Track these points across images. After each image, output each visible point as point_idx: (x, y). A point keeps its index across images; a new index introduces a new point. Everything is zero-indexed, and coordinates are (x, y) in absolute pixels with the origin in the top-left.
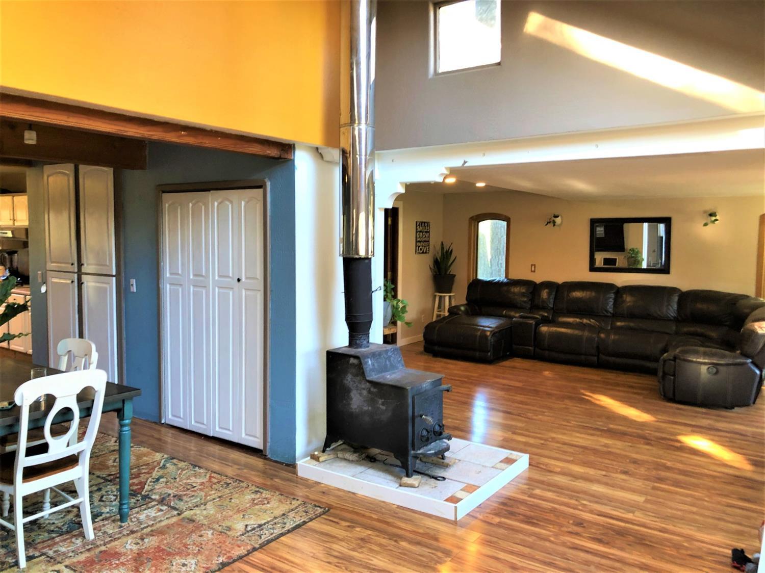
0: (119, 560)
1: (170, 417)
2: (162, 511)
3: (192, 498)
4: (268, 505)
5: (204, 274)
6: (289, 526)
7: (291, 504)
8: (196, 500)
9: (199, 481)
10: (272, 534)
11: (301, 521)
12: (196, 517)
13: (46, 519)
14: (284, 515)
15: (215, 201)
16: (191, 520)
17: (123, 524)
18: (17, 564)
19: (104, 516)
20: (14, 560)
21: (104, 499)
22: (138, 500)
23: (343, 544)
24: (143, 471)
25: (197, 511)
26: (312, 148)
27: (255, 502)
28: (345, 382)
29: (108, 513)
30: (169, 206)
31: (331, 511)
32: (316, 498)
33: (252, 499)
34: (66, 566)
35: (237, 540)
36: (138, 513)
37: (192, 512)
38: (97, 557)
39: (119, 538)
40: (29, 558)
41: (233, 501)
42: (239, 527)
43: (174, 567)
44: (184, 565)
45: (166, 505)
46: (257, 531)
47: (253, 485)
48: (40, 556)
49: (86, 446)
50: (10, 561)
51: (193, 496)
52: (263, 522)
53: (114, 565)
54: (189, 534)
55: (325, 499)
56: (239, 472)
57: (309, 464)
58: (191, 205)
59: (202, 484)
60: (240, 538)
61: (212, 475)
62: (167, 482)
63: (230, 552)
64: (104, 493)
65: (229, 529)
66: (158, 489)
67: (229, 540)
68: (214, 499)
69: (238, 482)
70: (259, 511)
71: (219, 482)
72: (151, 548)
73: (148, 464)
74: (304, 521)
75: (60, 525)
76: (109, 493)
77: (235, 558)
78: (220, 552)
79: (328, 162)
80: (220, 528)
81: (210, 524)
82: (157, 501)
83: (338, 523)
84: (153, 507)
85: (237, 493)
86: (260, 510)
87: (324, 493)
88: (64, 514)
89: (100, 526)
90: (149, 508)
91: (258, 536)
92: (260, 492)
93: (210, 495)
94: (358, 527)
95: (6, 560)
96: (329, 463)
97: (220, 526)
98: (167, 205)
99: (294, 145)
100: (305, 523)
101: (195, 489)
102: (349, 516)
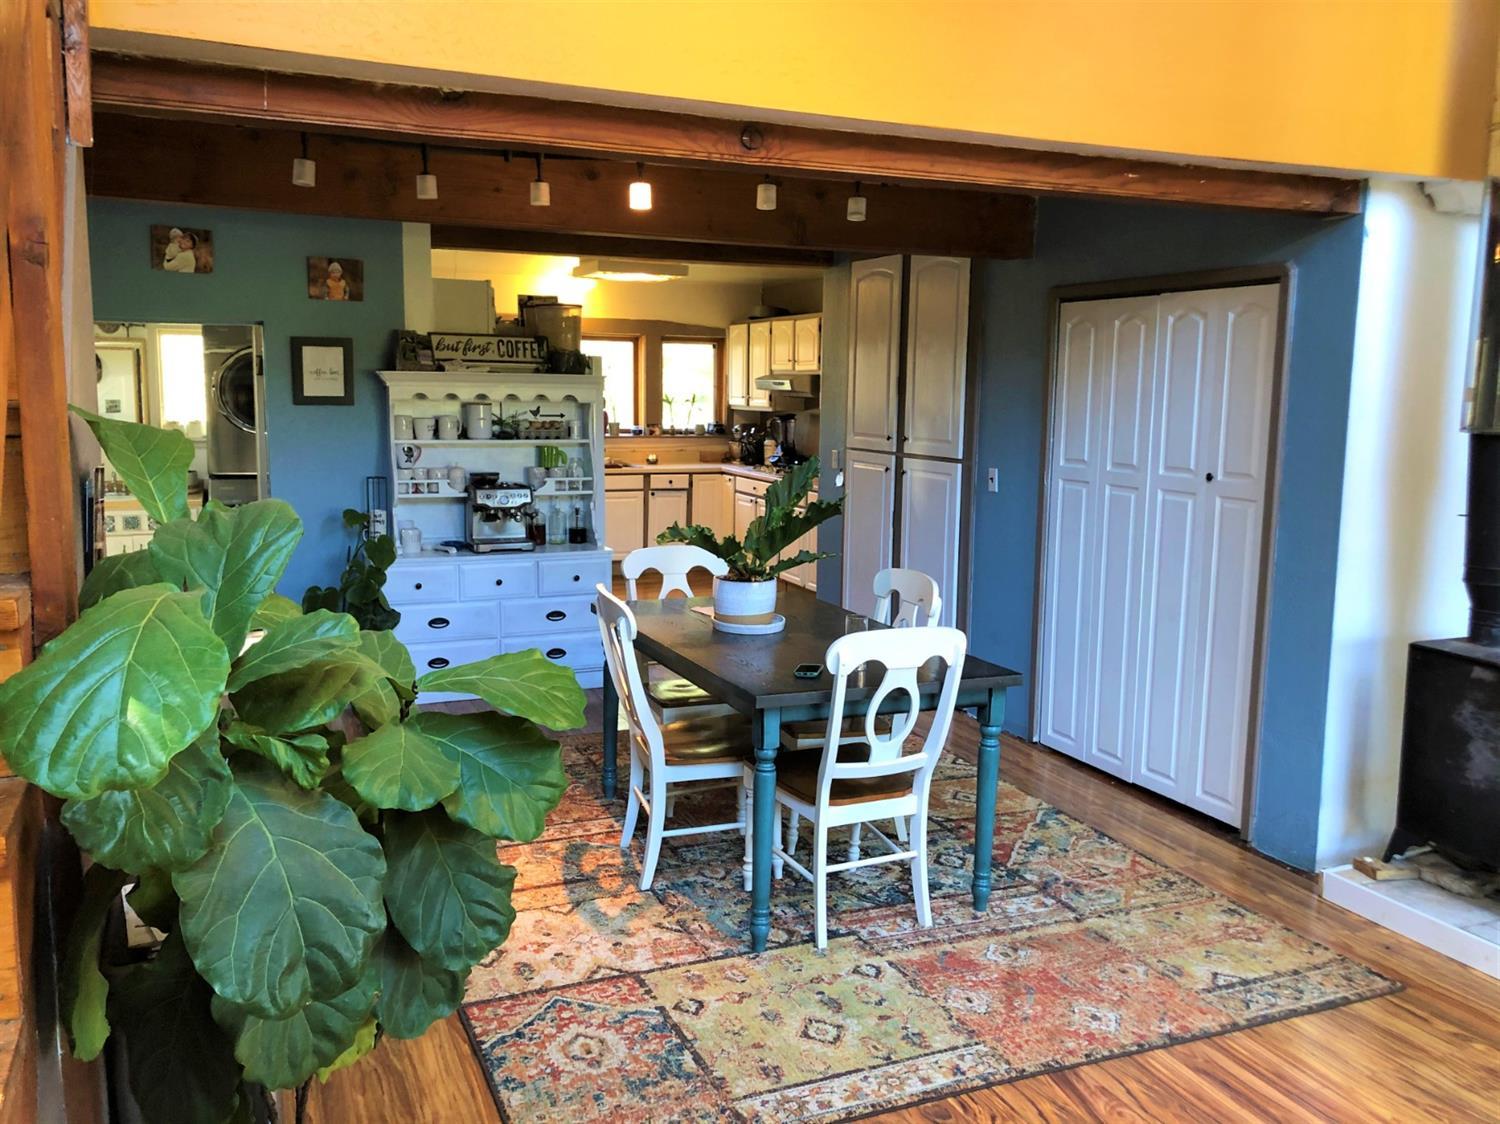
0: (976, 976)
1: (1050, 732)
2: (1046, 906)
3: (1101, 895)
4: (1259, 944)
5: (1135, 462)
6: (1311, 999)
7: (1311, 953)
8: (1108, 901)
9: (1115, 864)
10: (1272, 1006)
11: (1339, 996)
12: (1110, 933)
13: (852, 874)
14: (1296, 972)
15: (1169, 314)
16: (1102, 937)
17: (979, 914)
18: (812, 939)
19: (945, 890)
20: (808, 932)
21: (942, 860)
22: (1001, 877)
23: (1443, 1068)
24: (1007, 825)
25: (1110, 922)
26: (1411, 183)
27: (1231, 931)
28: (1454, 716)
29: (951, 886)
30: (1074, 327)
31: (1410, 991)
32: (1373, 957)
33: (1223, 924)
34: (891, 964)
35: (1196, 998)
36: (1002, 899)
37: (1103, 922)
38: (939, 959)
39: (973, 937)
40: (832, 935)
41: (1182, 918)
42: (1200, 972)
43: (1077, 1016)
44: (1094, 1017)
45: (1053, 898)
46: (1239, 992)
47: (1222, 896)
48: (848, 934)
49: (926, 761)
50: (802, 932)
51: (1102, 891)
52: (1251, 976)
53: (970, 984)
54: (1100, 962)
55: (1393, 962)
56: (1191, 864)
57: (1350, 878)
58: (1117, 323)
59: (1118, 872)
60: (1202, 996)
61: (1138, 859)
62: (1050, 855)
63: (1183, 1017)
64: (942, 850)
65: (1179, 972)
66: (1037, 863)
67: (1180, 995)
68: (1144, 907)
69: (1190, 882)
70: (1240, 951)
71: (1151, 876)
72: (1033, 970)
73: (1013, 814)
74: (1346, 998)
75: (875, 889)
76: (951, 851)
77: (1196, 1032)
78: (1165, 1013)
79: (1446, 214)
80: (1160, 965)
81: (1141, 952)
82: (1035, 885)
83: (1425, 1020)
84: (1029, 894)
85: (1190, 905)
86: (1243, 950)
87: (1388, 948)
88: (880, 871)
89: (940, 908)
90: (1022, 895)
91: (1243, 1001)
92: (1239, 914)
93: (1135, 897)
94: (1482, 1043)
95: (797, 928)
96: (1399, 887)
97: (1159, 961)
98: (1069, 326)
99: (1366, 181)
100: (1346, 1001)
101: (1106, 878)
102: (1457, 1013)
